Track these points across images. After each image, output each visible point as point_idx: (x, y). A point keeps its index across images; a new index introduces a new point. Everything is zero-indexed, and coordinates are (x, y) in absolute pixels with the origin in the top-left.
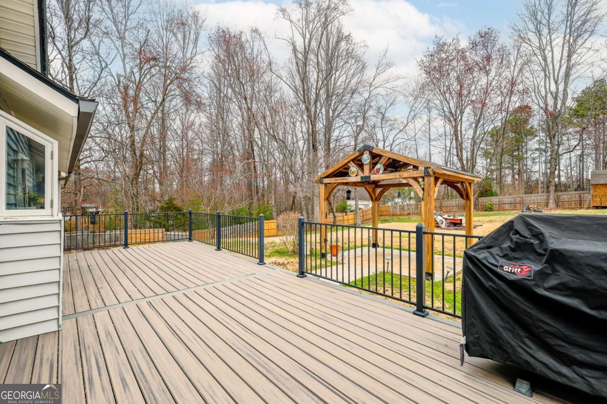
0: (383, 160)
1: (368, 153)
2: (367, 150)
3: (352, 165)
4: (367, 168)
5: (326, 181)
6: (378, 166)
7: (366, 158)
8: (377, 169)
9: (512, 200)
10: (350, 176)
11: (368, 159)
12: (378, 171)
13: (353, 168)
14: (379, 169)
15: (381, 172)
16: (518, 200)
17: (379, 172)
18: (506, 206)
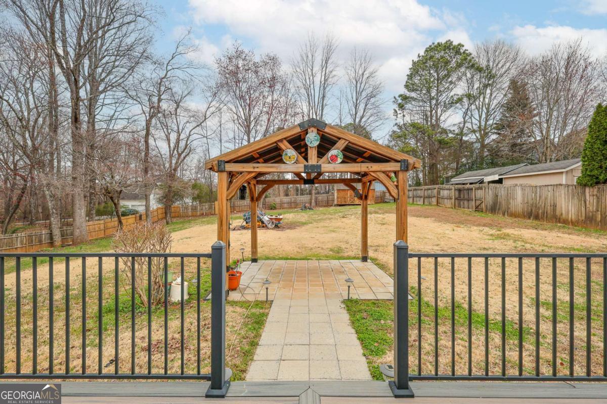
0: (341, 144)
1: (315, 130)
2: (314, 127)
3: (285, 145)
4: (313, 154)
5: (230, 167)
6: (333, 152)
7: (313, 139)
8: (332, 155)
9: (289, 200)
10: (284, 163)
11: (317, 140)
12: (334, 158)
13: (290, 153)
14: (336, 156)
15: (340, 160)
16: (293, 199)
17: (337, 160)
18: (285, 204)
